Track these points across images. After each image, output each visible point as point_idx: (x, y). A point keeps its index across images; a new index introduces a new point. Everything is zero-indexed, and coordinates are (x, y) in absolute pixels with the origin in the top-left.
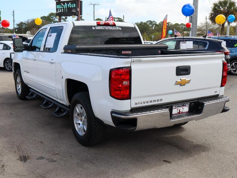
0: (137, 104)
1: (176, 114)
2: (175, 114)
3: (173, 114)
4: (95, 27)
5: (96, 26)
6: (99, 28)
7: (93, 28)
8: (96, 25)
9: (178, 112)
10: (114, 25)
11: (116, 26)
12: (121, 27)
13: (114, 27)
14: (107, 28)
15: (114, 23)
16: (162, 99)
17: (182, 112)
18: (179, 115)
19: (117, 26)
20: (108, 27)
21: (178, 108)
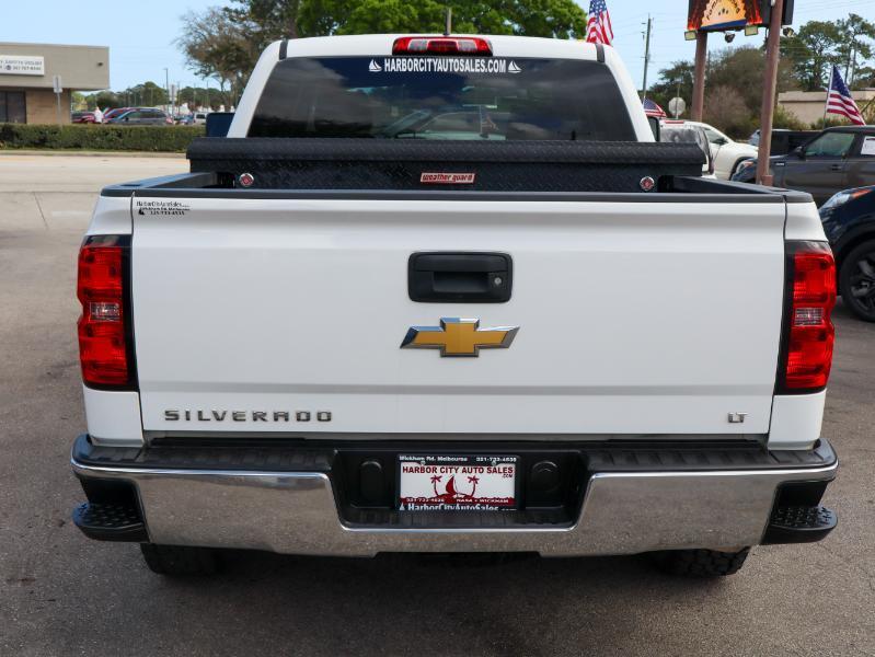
0: (176, 417)
1: (430, 503)
2: (419, 502)
3: (403, 496)
4: (380, 60)
5: (387, 57)
6: (402, 65)
7: (373, 67)
8: (390, 53)
9: (442, 490)
10: (484, 52)
11: (495, 54)
12: (519, 61)
13: (479, 62)
14: (441, 65)
15: (482, 42)
16: (329, 415)
17: (466, 497)
18: (447, 507)
19: (499, 58)
20: (451, 60)
21: (438, 474)
